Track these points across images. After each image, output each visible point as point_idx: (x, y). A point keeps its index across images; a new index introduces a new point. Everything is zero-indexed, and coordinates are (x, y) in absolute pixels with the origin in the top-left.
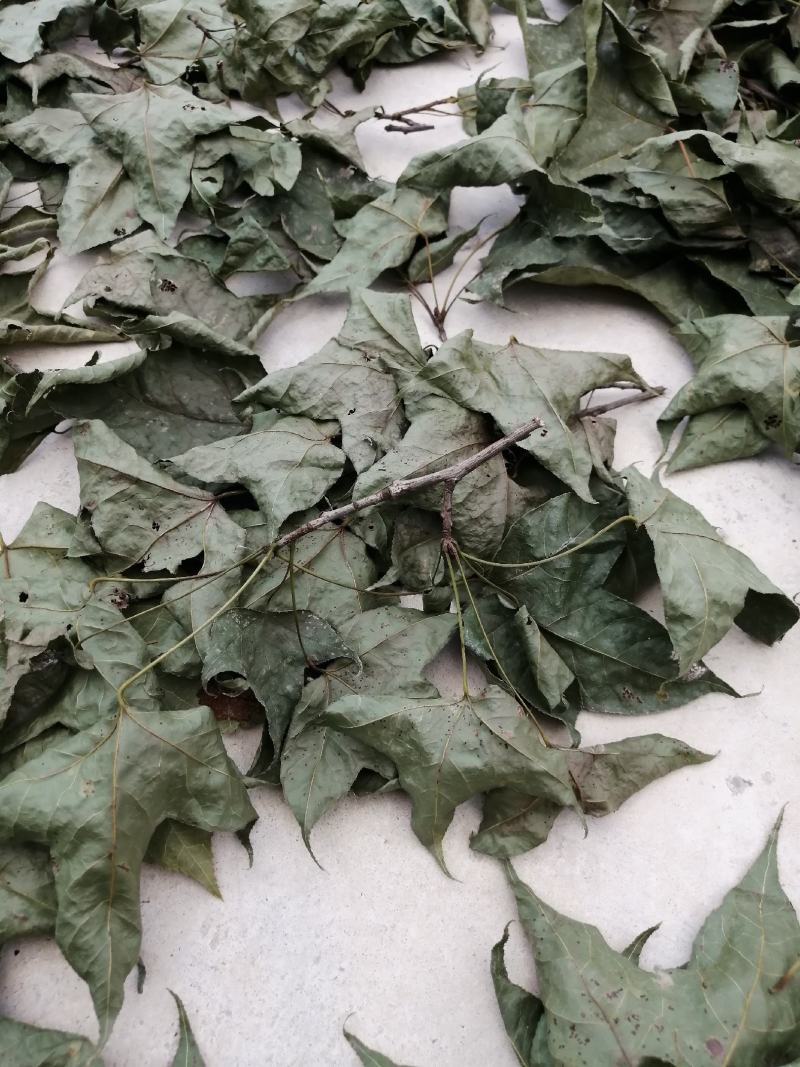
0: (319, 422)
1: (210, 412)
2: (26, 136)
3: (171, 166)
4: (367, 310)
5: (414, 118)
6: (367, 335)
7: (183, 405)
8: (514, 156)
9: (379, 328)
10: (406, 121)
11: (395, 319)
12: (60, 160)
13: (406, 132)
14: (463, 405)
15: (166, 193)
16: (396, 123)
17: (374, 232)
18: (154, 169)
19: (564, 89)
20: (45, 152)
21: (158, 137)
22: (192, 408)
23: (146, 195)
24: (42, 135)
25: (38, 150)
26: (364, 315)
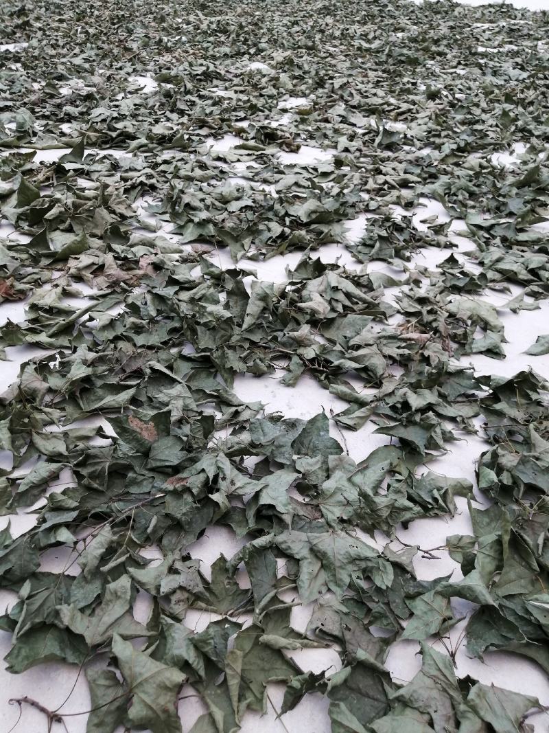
0: (422, 713)
1: (371, 693)
2: (282, 543)
3: (343, 569)
4: (434, 660)
5: (433, 553)
6: (434, 672)
7: (359, 689)
8: (484, 595)
9: (440, 670)
10: (430, 554)
11: (446, 667)
12: (297, 557)
13: (430, 559)
14: (480, 718)
15: (341, 580)
16: (426, 555)
17: (425, 613)
18: (337, 569)
19: (491, 548)
20: (289, 551)
21: (340, 557)
22: (363, 691)
23: (331, 578)
24: (289, 544)
25: (287, 550)
26: (432, 662)
